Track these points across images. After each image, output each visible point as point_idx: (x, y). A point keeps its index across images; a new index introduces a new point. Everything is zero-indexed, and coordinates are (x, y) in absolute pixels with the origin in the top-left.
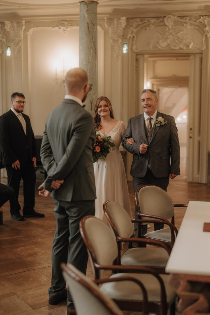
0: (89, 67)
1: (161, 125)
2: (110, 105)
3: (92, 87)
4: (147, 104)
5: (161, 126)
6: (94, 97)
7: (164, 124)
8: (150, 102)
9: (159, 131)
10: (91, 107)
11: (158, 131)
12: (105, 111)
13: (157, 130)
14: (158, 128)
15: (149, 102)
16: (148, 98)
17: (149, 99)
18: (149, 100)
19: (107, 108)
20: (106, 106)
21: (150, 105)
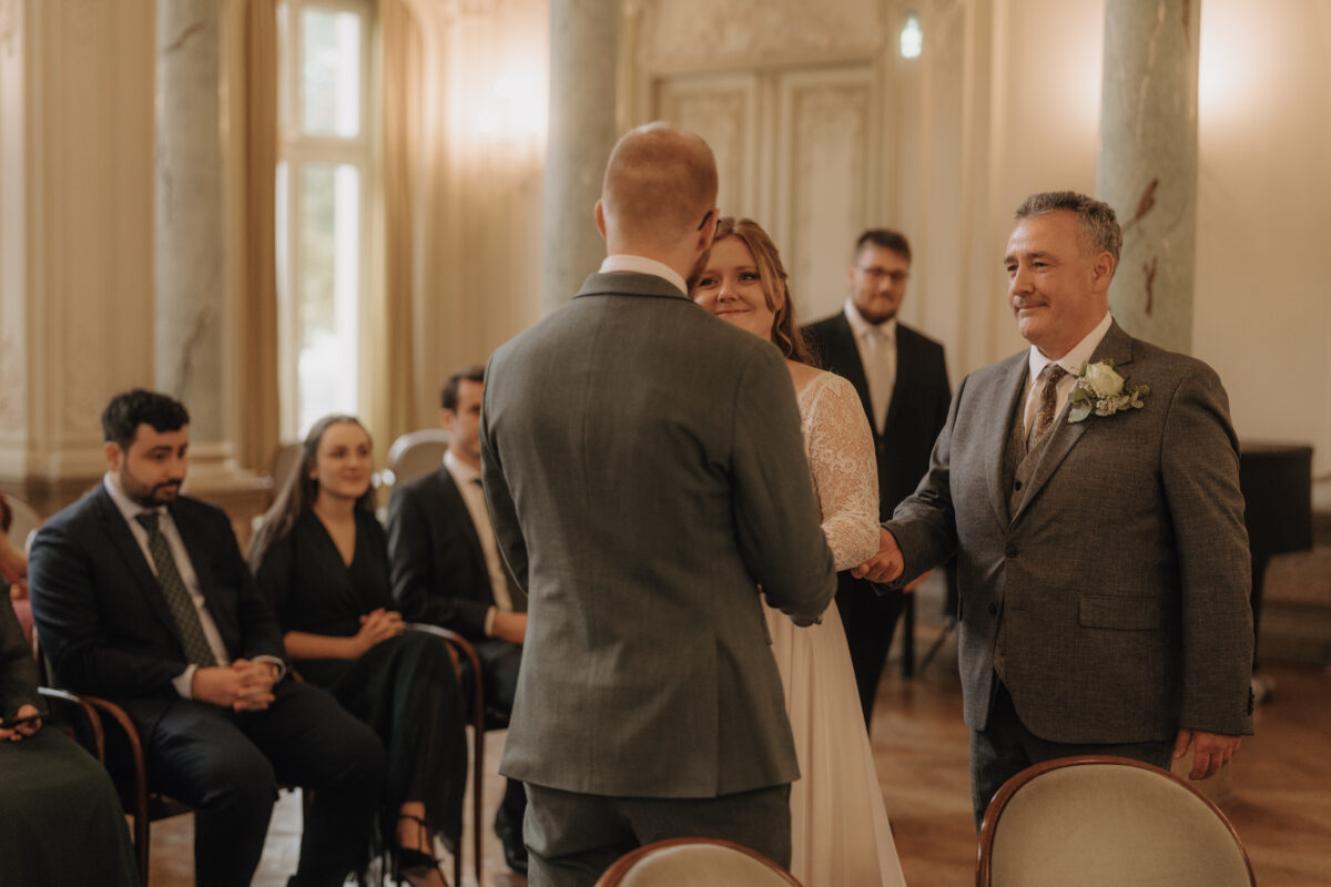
0: (1143, 94)
1: (1098, 413)
2: (773, 276)
3: (1159, 194)
4: (1029, 288)
5: (1092, 421)
6: (1166, 244)
7: (1113, 406)
8: (1043, 275)
9: (1075, 451)
10: (1145, 296)
11: (1073, 448)
12: (741, 306)
13: (1072, 441)
14: (1076, 432)
15: (1041, 279)
16: (1035, 256)
17: (1037, 260)
18: (1042, 265)
19: (754, 292)
20: (745, 276)
21: (1044, 296)
